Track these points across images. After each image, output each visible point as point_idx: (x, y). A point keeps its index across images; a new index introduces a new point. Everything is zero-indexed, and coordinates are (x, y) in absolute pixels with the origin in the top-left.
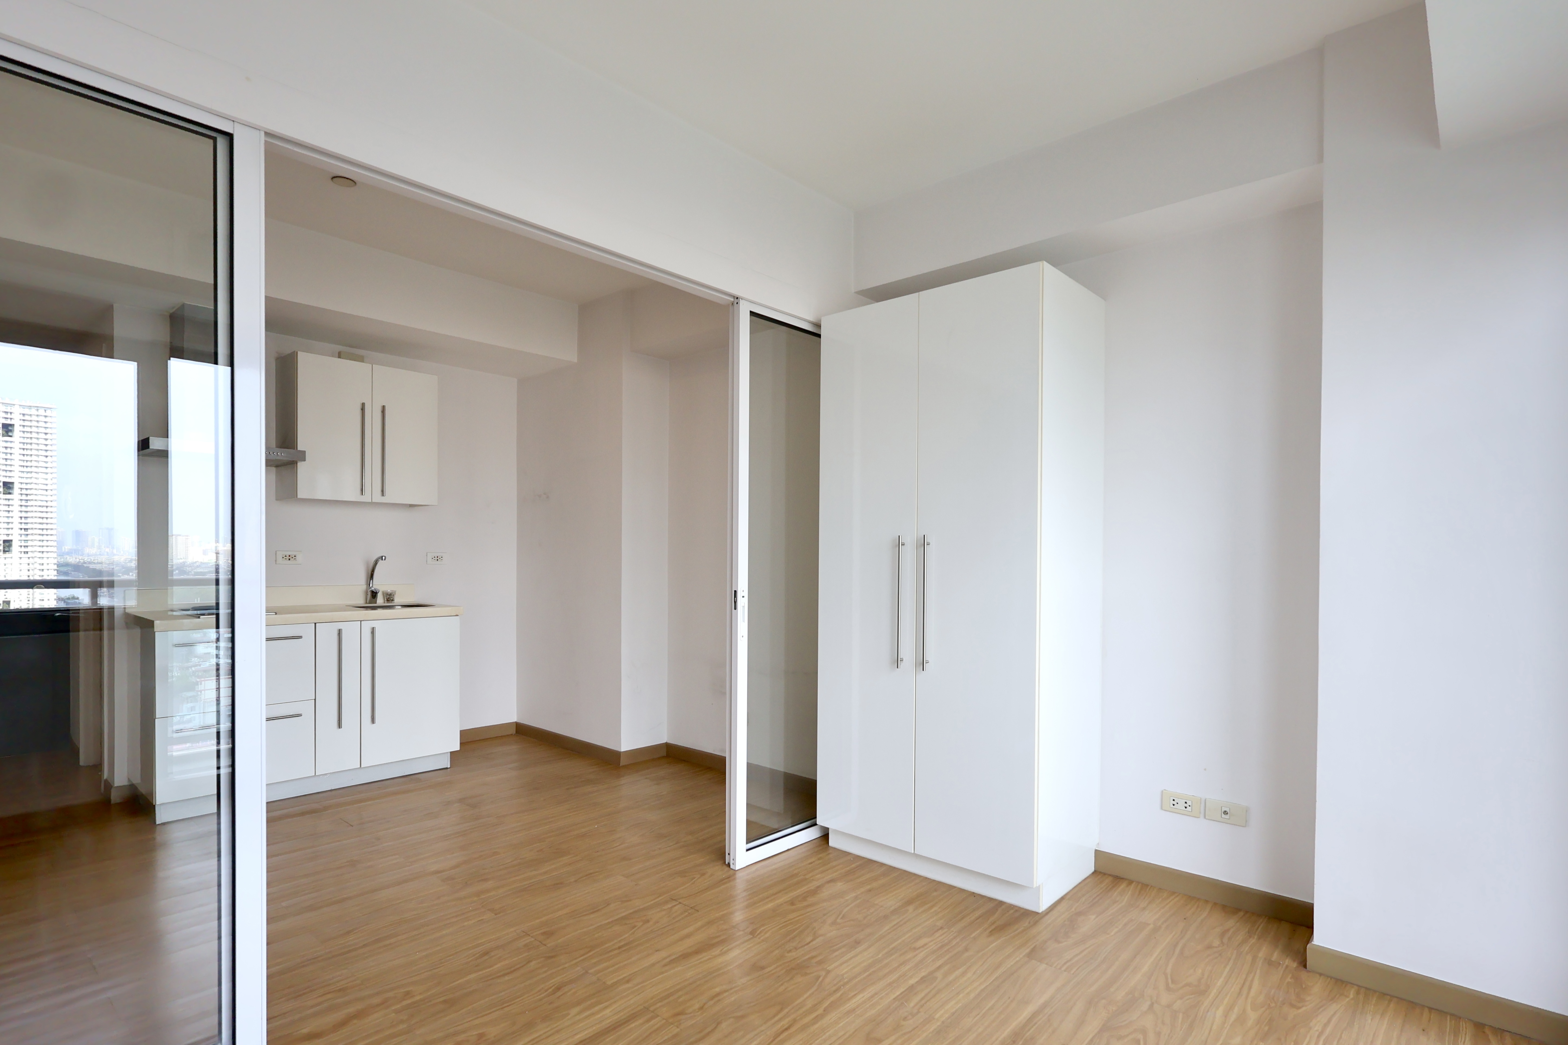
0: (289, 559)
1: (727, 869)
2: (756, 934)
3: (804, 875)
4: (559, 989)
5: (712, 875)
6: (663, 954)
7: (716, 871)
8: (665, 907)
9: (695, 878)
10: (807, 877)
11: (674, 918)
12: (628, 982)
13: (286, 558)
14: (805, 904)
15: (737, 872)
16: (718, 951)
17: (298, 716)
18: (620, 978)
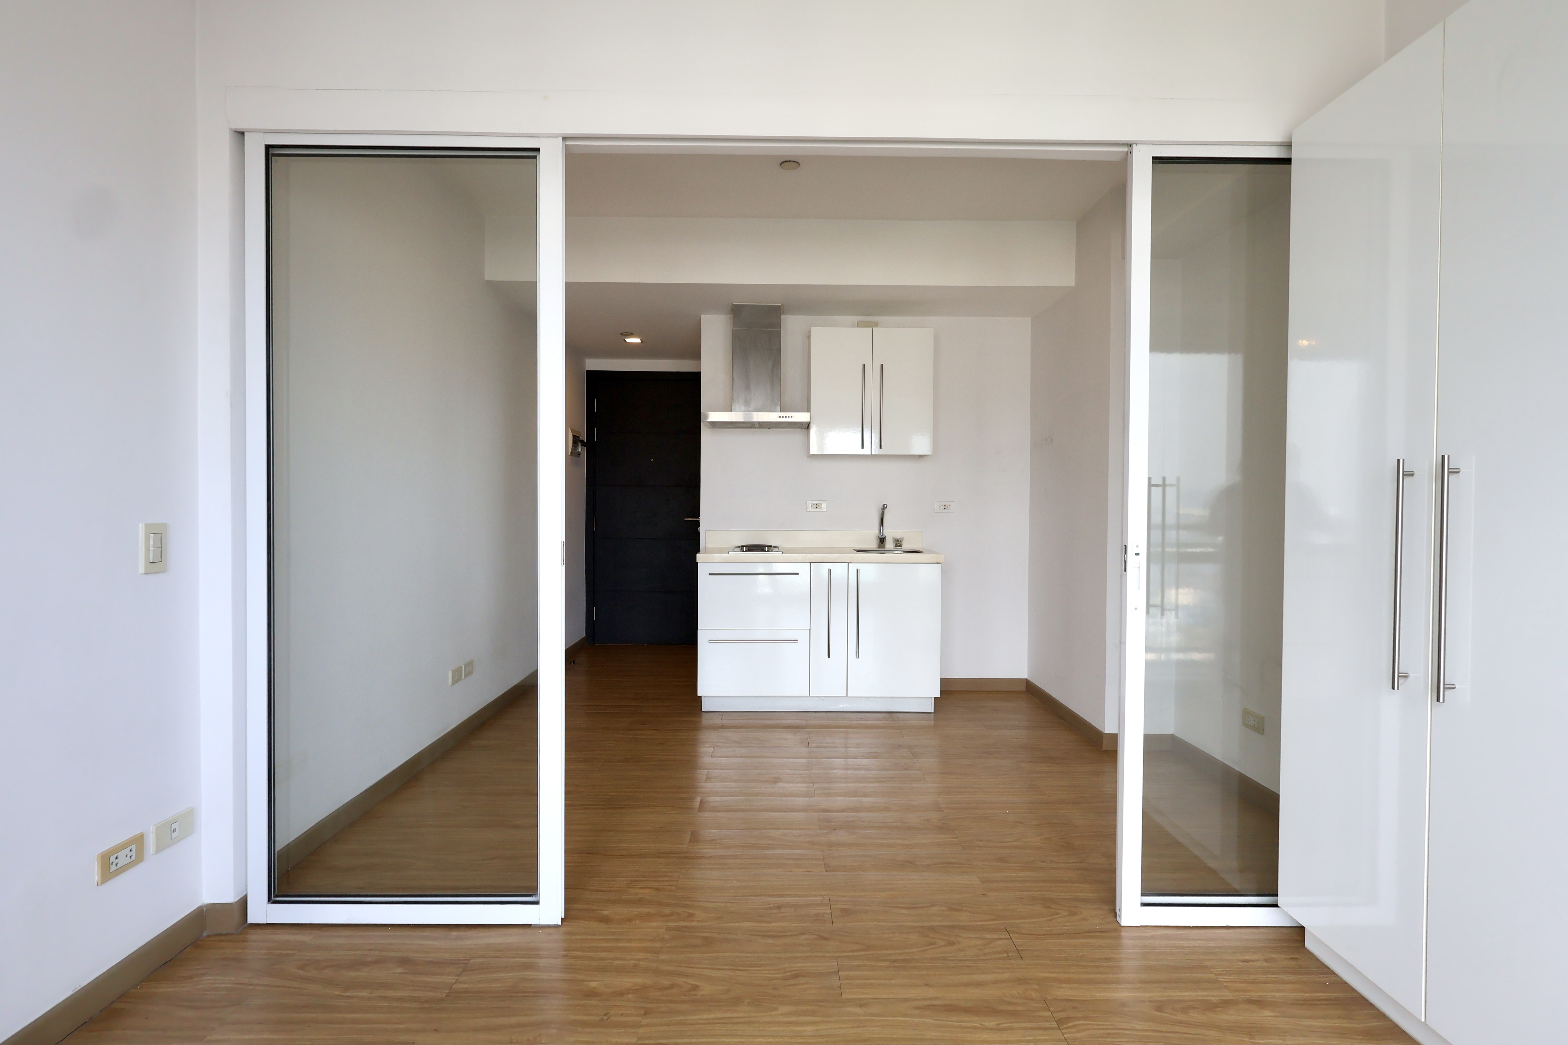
0: (817, 507)
1: (1112, 919)
2: (1065, 1026)
3: (1216, 975)
4: (796, 976)
5: (1085, 919)
6: (930, 992)
7: (1093, 917)
8: (988, 936)
9: (1059, 914)
10: (1221, 979)
11: (985, 954)
12: (861, 1006)
13: (814, 506)
14: (1181, 1017)
15: (1123, 929)
16: (994, 1023)
17: (796, 641)
18: (862, 996)
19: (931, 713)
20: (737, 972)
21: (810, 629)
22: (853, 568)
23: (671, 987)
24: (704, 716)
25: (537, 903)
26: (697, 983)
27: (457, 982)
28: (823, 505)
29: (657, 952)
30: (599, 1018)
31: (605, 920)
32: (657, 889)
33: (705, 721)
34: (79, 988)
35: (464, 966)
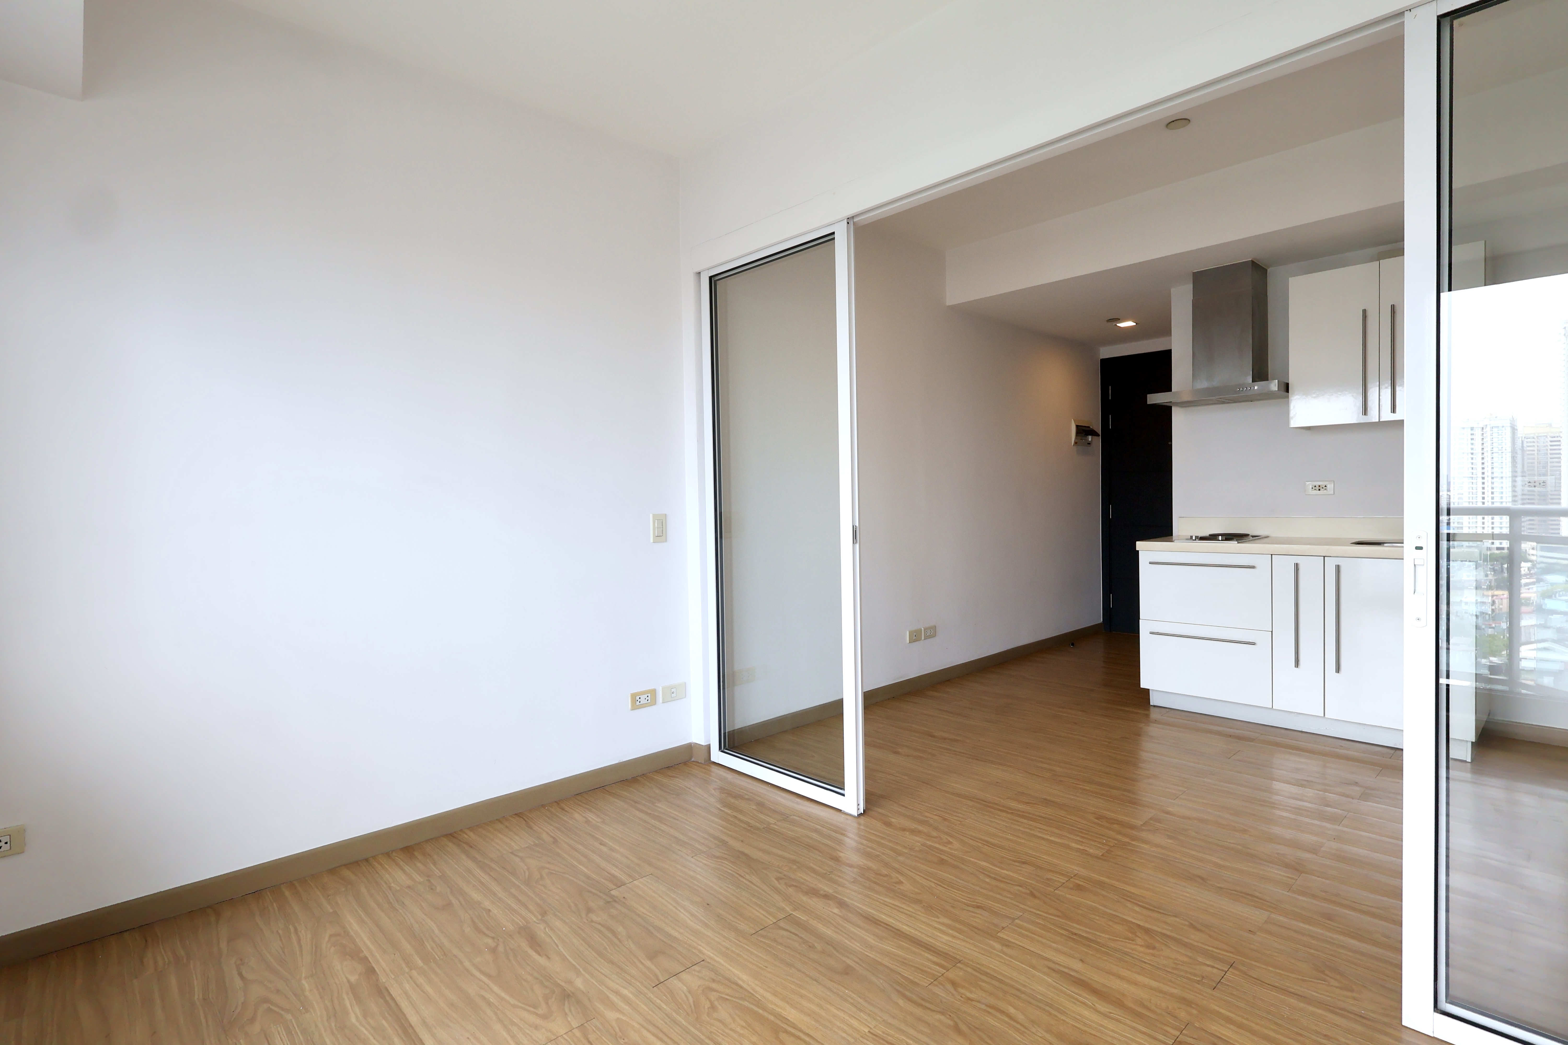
0: (1319, 490)
8: (1201, 959)
11: (1178, 969)
12: (1005, 945)
13: (1315, 488)
17: (1254, 644)
18: (1010, 940)
19: (1465, 762)
20: (939, 887)
21: (1272, 632)
22: (1331, 564)
23: (886, 875)
24: (1152, 709)
25: (843, 795)
26: (904, 881)
27: (775, 824)
28: (1328, 486)
29: (900, 854)
30: (825, 872)
31: (888, 824)
32: (945, 820)
33: (1154, 715)
34: (622, 761)
35: (785, 817)
